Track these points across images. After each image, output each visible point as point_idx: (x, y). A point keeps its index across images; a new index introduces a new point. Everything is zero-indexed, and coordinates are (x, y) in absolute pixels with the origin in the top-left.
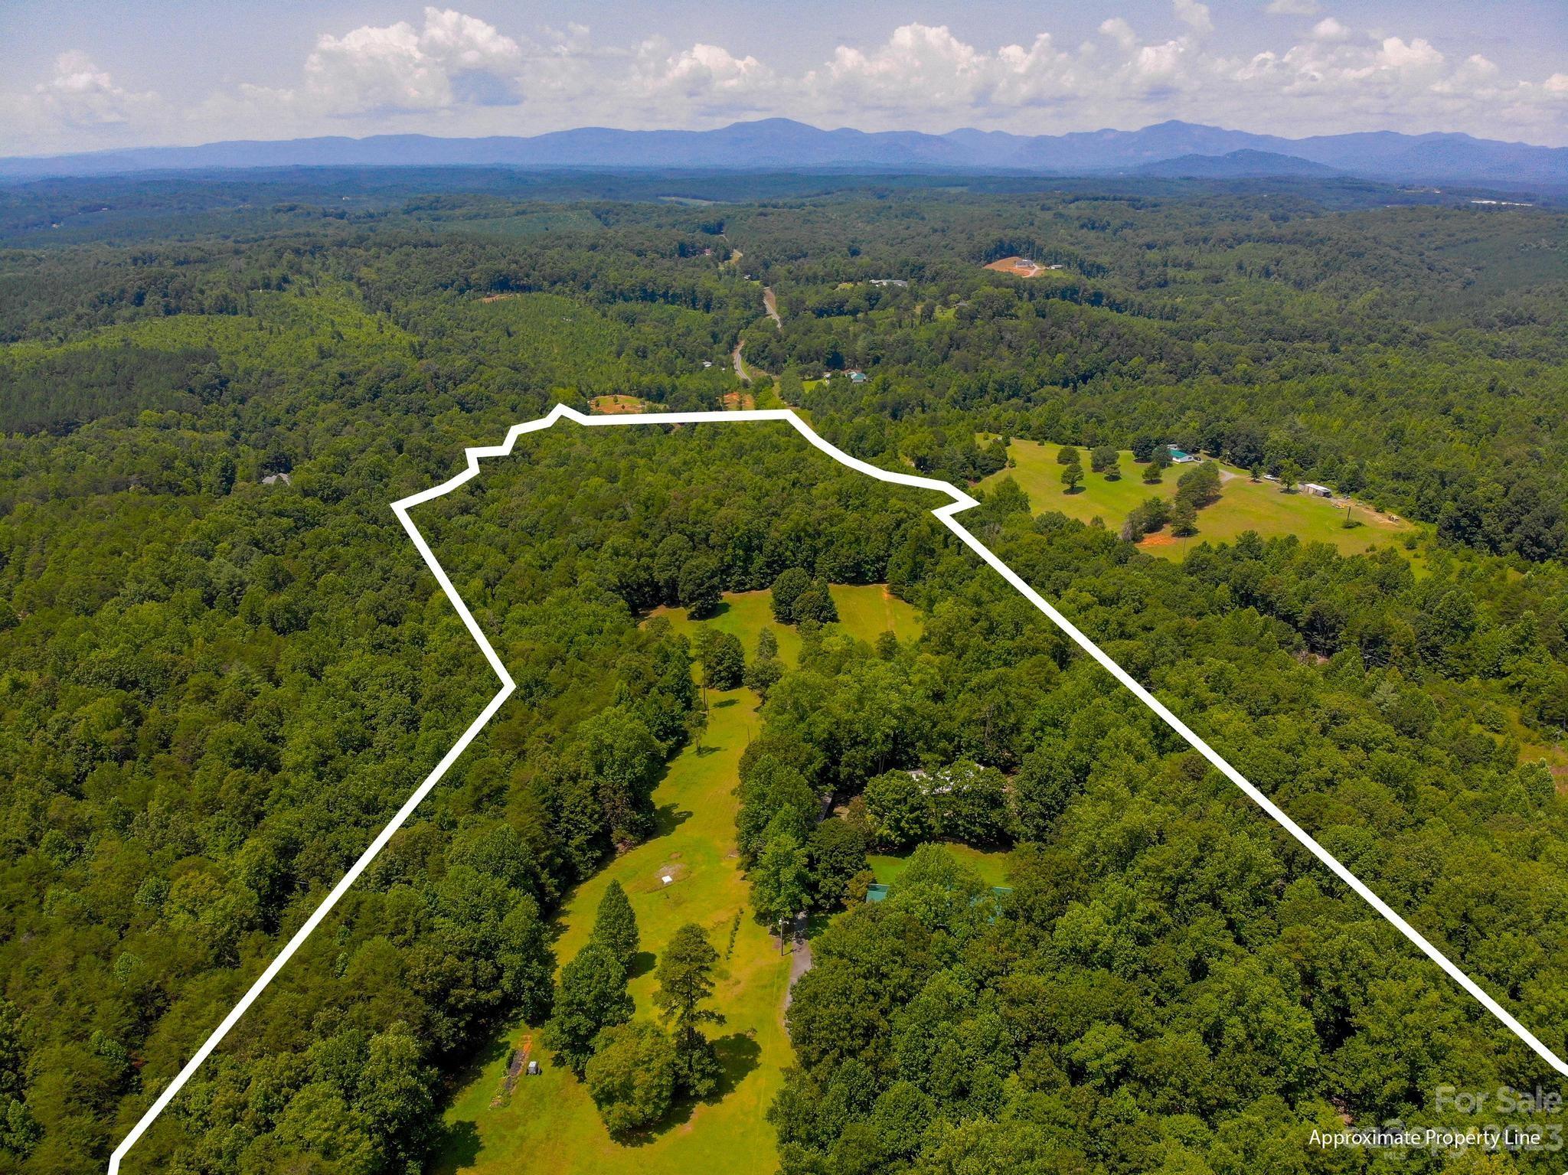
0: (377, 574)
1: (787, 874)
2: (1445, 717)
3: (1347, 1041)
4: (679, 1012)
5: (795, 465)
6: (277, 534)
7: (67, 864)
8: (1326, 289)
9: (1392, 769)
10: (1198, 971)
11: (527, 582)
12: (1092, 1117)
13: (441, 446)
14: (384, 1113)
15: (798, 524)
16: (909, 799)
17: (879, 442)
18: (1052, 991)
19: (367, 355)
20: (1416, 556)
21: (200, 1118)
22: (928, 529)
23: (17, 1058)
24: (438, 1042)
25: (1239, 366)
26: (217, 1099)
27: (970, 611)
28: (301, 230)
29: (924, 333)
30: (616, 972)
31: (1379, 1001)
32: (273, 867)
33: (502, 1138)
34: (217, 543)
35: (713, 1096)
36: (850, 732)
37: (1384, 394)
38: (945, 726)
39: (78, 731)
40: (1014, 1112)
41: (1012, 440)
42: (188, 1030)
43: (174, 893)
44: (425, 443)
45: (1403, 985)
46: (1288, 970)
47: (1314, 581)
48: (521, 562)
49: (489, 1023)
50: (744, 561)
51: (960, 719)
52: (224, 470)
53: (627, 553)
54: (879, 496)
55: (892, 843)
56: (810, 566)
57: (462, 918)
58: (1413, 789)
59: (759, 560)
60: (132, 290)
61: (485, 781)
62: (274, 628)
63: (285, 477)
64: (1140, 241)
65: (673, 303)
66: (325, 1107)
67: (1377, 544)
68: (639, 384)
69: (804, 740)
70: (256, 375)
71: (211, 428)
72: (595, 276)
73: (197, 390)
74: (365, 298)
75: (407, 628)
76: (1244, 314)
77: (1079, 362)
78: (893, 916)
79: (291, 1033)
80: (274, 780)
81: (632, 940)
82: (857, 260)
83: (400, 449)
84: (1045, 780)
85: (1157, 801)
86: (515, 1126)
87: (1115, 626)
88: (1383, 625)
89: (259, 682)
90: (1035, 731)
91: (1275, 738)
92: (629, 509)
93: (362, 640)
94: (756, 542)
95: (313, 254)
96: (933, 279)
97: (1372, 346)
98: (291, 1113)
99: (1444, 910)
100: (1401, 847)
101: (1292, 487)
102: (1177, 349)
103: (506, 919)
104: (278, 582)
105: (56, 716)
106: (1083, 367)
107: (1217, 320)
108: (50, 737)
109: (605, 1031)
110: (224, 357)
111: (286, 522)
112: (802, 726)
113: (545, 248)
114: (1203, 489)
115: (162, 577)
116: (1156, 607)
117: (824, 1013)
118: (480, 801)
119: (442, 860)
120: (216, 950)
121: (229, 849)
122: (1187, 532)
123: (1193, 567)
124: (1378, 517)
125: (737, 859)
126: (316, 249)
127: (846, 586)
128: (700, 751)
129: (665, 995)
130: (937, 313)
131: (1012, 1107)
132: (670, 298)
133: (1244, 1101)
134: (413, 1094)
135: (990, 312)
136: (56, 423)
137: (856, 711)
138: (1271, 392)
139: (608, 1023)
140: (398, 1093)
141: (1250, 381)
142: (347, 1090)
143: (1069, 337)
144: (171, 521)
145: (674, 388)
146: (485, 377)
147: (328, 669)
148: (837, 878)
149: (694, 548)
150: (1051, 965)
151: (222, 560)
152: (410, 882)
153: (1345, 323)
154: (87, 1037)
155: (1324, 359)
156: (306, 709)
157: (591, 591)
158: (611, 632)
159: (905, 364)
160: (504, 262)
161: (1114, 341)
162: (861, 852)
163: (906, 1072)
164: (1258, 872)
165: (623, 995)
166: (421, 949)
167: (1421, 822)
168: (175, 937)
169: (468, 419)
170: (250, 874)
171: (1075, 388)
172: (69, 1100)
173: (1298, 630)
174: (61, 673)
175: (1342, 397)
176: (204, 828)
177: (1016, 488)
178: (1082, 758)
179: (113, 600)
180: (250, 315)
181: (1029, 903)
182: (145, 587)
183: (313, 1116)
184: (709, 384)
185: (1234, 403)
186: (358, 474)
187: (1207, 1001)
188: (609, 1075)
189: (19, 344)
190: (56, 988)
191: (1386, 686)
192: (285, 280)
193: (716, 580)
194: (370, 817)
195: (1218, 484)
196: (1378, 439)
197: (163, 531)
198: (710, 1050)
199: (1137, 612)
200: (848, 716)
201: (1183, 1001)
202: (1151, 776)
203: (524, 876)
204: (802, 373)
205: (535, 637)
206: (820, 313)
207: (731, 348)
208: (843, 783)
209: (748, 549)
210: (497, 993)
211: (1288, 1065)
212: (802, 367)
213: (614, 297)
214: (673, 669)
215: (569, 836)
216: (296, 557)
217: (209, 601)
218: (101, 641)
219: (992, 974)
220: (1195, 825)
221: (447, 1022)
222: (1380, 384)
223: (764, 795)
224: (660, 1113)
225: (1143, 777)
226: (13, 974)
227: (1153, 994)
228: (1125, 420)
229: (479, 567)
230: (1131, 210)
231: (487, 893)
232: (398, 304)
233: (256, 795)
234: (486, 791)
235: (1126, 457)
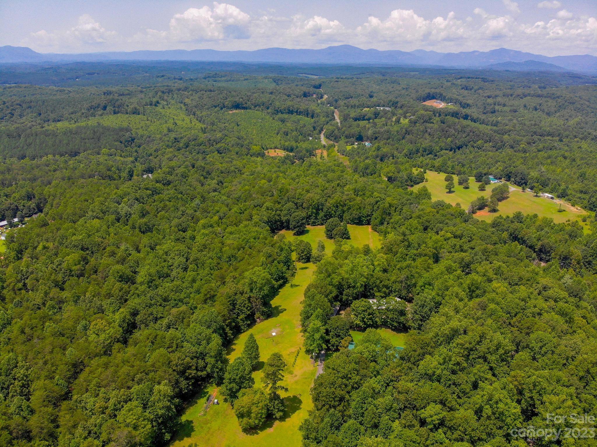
0: (180, 213)
1: (317, 336)
2: (591, 290)
3: (533, 418)
4: (270, 385)
5: (339, 178)
6: (145, 196)
7: (55, 314)
8: (559, 116)
9: (565, 310)
10: (475, 386)
11: (234, 218)
12: (427, 440)
13: (208, 166)
14: (157, 415)
15: (337, 201)
16: (368, 310)
17: (373, 170)
18: (415, 390)
19: (185, 131)
20: (586, 225)
21: (90, 411)
22: (388, 205)
23: (28, 384)
24: (181, 390)
25: (522, 146)
26: (97, 405)
27: (401, 238)
28: (165, 84)
29: (396, 128)
30: (248, 368)
31: (547, 404)
32: (129, 319)
33: (202, 427)
34: (123, 199)
35: (282, 419)
36: (347, 282)
37: (579, 159)
38: (386, 283)
39: (64, 265)
40: (395, 435)
41: (427, 171)
42: (90, 378)
43: (91, 327)
44: (203, 165)
45: (557, 398)
46: (512, 389)
47: (543, 233)
48: (233, 211)
49: (202, 384)
50: (316, 214)
51: (392, 280)
52: (129, 172)
53: (272, 209)
54: (370, 191)
55: (361, 327)
56: (341, 218)
57: (194, 343)
58: (573, 319)
59: (322, 214)
60: (102, 105)
61: (208, 292)
62: (140, 231)
63: (150, 175)
64: (485, 95)
65: (299, 115)
66: (135, 411)
67: (570, 219)
68: (284, 145)
69: (329, 285)
70: (145, 137)
71: (127, 156)
72: (271, 104)
73: (123, 142)
74: (186, 110)
75: (189, 233)
76: (525, 125)
77: (457, 141)
78: (355, 355)
79: (127, 382)
80: (133, 287)
81: (257, 356)
82: (372, 99)
83: (193, 167)
84: (423, 306)
85: (466, 317)
86: (207, 424)
87: (458, 247)
88: (569, 252)
89: (132, 250)
90: (422, 286)
91: (518, 295)
92: (274, 192)
93: (172, 237)
94: (320, 207)
95: (169, 93)
96: (401, 107)
97: (576, 139)
98: (123, 412)
99: (579, 368)
100: (565, 342)
101: (538, 195)
102: (496, 138)
103: (210, 345)
104: (143, 215)
105: (58, 259)
106: (458, 143)
107: (514, 127)
108: (55, 267)
109: (242, 390)
110: (134, 130)
111: (149, 192)
112: (329, 279)
113: (254, 93)
114: (501, 194)
115: (102, 211)
116: (477, 240)
117: (325, 391)
118: (206, 300)
119: (189, 321)
120: (104, 349)
121: (114, 312)
122: (494, 211)
123: (495, 224)
124: (572, 208)
125: (300, 328)
126: (170, 91)
127: (354, 226)
128: (292, 286)
129: (265, 378)
130: (402, 120)
131: (396, 433)
132: (299, 113)
133: (489, 439)
134: (168, 409)
135: (422, 121)
136: (71, 152)
137: (350, 275)
138: (533, 156)
139: (244, 387)
140: (163, 407)
141: (525, 152)
142: (144, 405)
143: (453, 131)
144: (107, 190)
145: (297, 147)
146: (227, 141)
147: (158, 247)
148: (337, 339)
149: (297, 208)
150: (416, 379)
151: (124, 205)
152: (177, 329)
153: (565, 130)
154: (54, 378)
155: (556, 144)
156: (148, 262)
157: (257, 223)
158: (263, 239)
159: (387, 140)
160: (238, 98)
161: (471, 134)
162: (348, 330)
163: (354, 416)
164: (503, 349)
165: (250, 378)
166: (177, 354)
167: (575, 332)
168: (90, 343)
169: (220, 157)
170: (120, 322)
171: (455, 152)
172: (44, 401)
173: (535, 252)
174: (61, 244)
175: (562, 160)
176: (105, 303)
177: (427, 190)
178: (438, 299)
179: (83, 218)
180: (144, 115)
181: (409, 355)
182: (95, 214)
183: (130, 414)
184: (310, 146)
185: (518, 160)
186: (177, 175)
187: (477, 398)
188: (242, 407)
189: (60, 123)
190: (44, 360)
191: (568, 276)
192: (158, 102)
193: (304, 221)
194: (165, 303)
195: (508, 192)
196: (575, 177)
197: (104, 194)
198: (282, 402)
199: (469, 241)
200: (346, 276)
201: (469, 397)
202: (464, 307)
203: (219, 329)
204: (347, 143)
205: (234, 239)
206: (356, 119)
207: (320, 132)
208: (344, 302)
209: (318, 210)
210: (205, 372)
211: (508, 426)
212: (346, 140)
213: (278, 112)
214: (284, 254)
215: (238, 315)
216: (151, 205)
217: (118, 220)
218: (77, 233)
219: (392, 381)
220: (479, 328)
221: (185, 382)
222: (577, 155)
223: (311, 305)
224: (261, 423)
225: (461, 307)
226: (30, 353)
227: (456, 394)
228: (473, 165)
229: (218, 212)
230: (482, 83)
231: (203, 335)
232: (198, 113)
233: (125, 292)
234: (208, 296)
235: (472, 180)
